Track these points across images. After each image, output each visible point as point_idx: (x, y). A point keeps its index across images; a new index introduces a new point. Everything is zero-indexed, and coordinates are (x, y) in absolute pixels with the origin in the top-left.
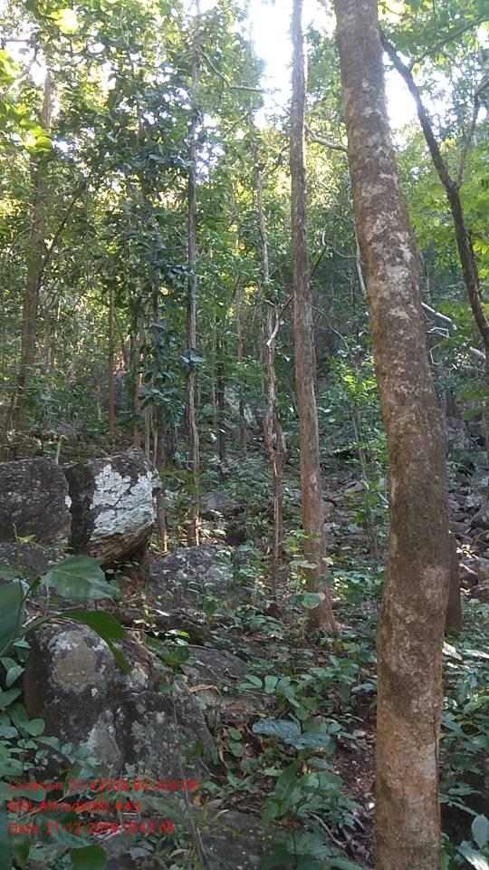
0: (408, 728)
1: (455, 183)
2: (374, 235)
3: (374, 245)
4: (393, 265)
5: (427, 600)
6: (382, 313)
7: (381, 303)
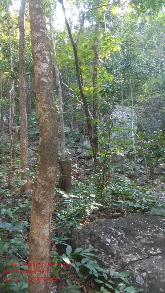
0: (40, 219)
1: (75, 44)
2: (37, 51)
3: (37, 54)
4: (43, 63)
5: (49, 177)
6: (39, 79)
7: (38, 75)
